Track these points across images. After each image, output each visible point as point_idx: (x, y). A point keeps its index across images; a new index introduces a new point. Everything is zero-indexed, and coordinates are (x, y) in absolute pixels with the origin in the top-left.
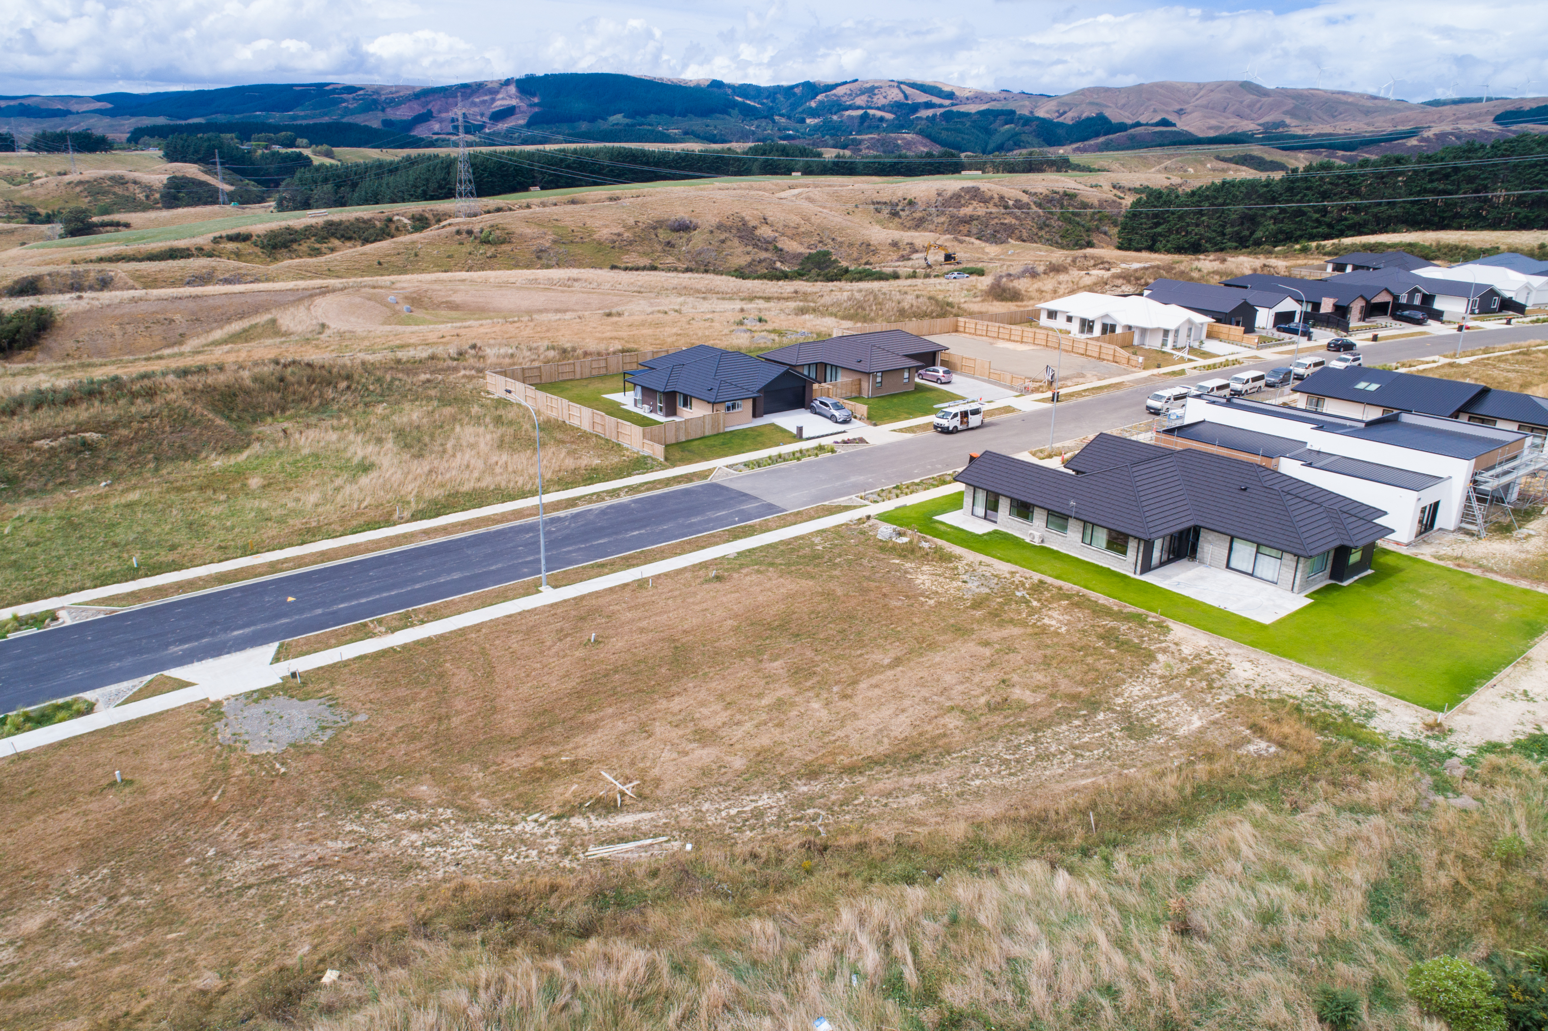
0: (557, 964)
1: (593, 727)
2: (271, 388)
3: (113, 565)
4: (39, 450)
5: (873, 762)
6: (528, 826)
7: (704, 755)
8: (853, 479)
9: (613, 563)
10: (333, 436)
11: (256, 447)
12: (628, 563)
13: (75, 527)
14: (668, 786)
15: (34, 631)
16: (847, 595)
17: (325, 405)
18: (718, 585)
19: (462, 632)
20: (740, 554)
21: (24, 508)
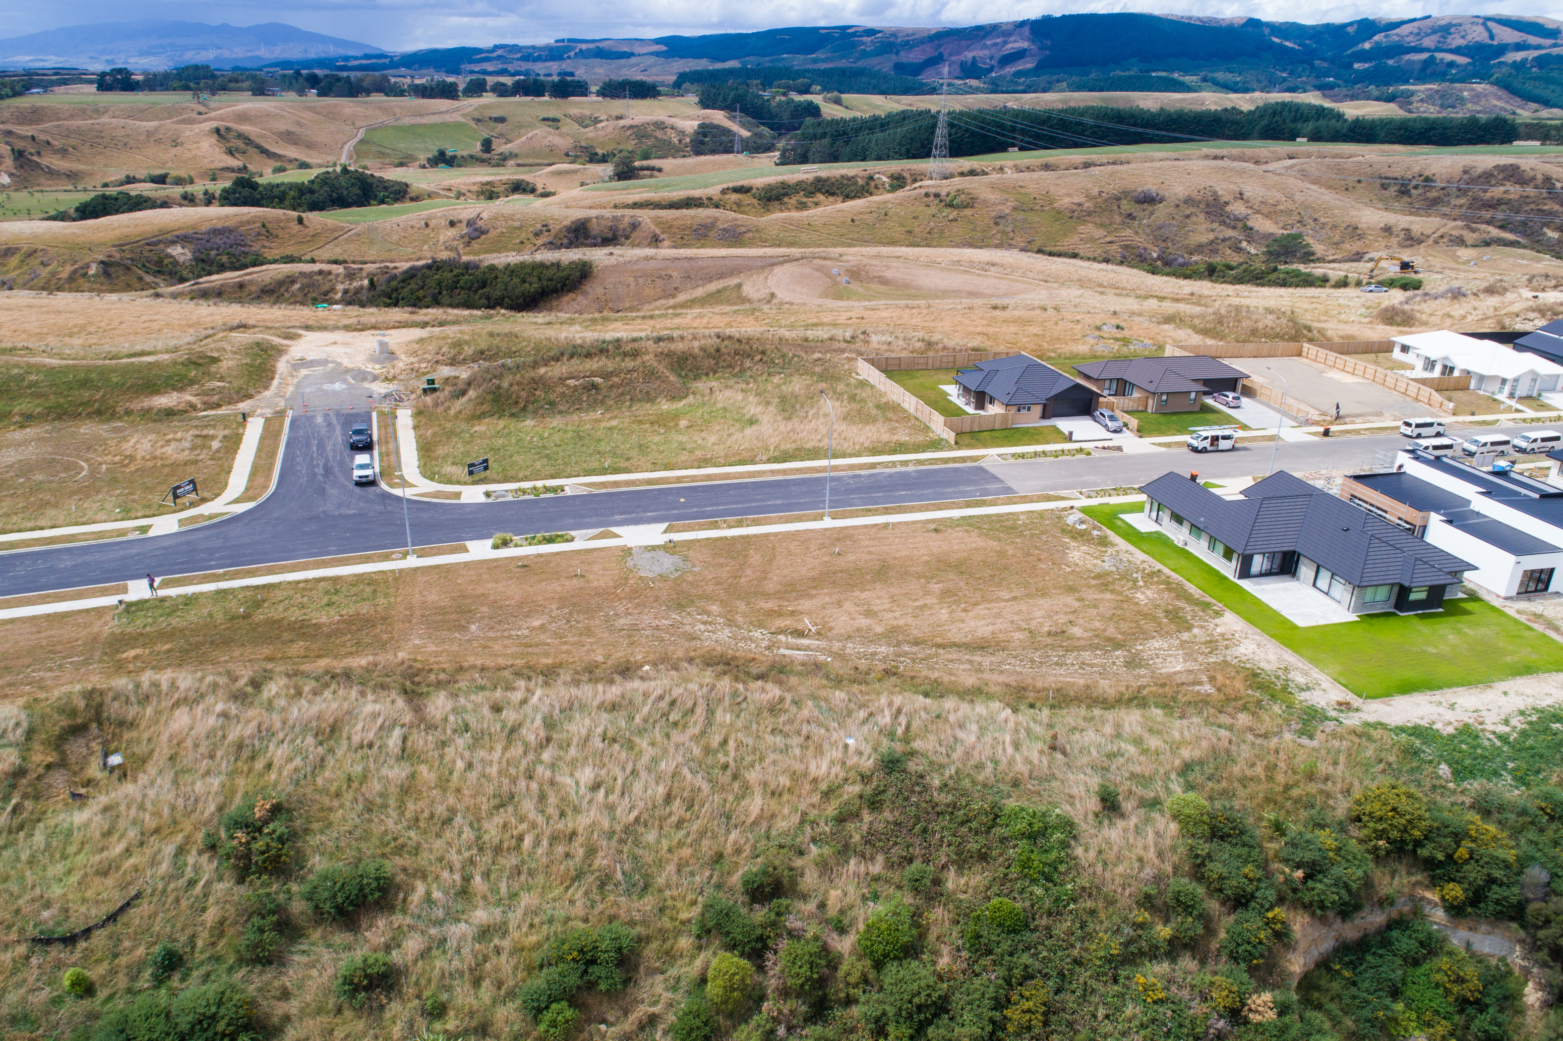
0: (741, 686)
1: (812, 597)
2: (710, 356)
3: (596, 465)
4: (568, 386)
5: (955, 645)
6: (757, 634)
7: (863, 622)
8: (1086, 478)
9: (876, 510)
10: (740, 396)
11: (691, 398)
12: (887, 511)
13: (581, 438)
14: (835, 632)
15: (552, 495)
16: (1014, 556)
17: (742, 371)
18: (934, 535)
19: (767, 536)
20: (962, 518)
21: (556, 422)
